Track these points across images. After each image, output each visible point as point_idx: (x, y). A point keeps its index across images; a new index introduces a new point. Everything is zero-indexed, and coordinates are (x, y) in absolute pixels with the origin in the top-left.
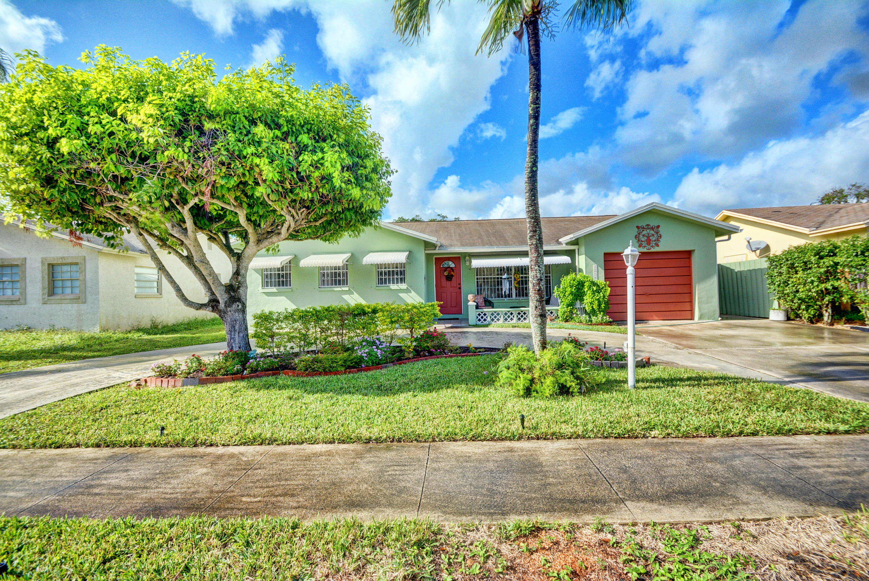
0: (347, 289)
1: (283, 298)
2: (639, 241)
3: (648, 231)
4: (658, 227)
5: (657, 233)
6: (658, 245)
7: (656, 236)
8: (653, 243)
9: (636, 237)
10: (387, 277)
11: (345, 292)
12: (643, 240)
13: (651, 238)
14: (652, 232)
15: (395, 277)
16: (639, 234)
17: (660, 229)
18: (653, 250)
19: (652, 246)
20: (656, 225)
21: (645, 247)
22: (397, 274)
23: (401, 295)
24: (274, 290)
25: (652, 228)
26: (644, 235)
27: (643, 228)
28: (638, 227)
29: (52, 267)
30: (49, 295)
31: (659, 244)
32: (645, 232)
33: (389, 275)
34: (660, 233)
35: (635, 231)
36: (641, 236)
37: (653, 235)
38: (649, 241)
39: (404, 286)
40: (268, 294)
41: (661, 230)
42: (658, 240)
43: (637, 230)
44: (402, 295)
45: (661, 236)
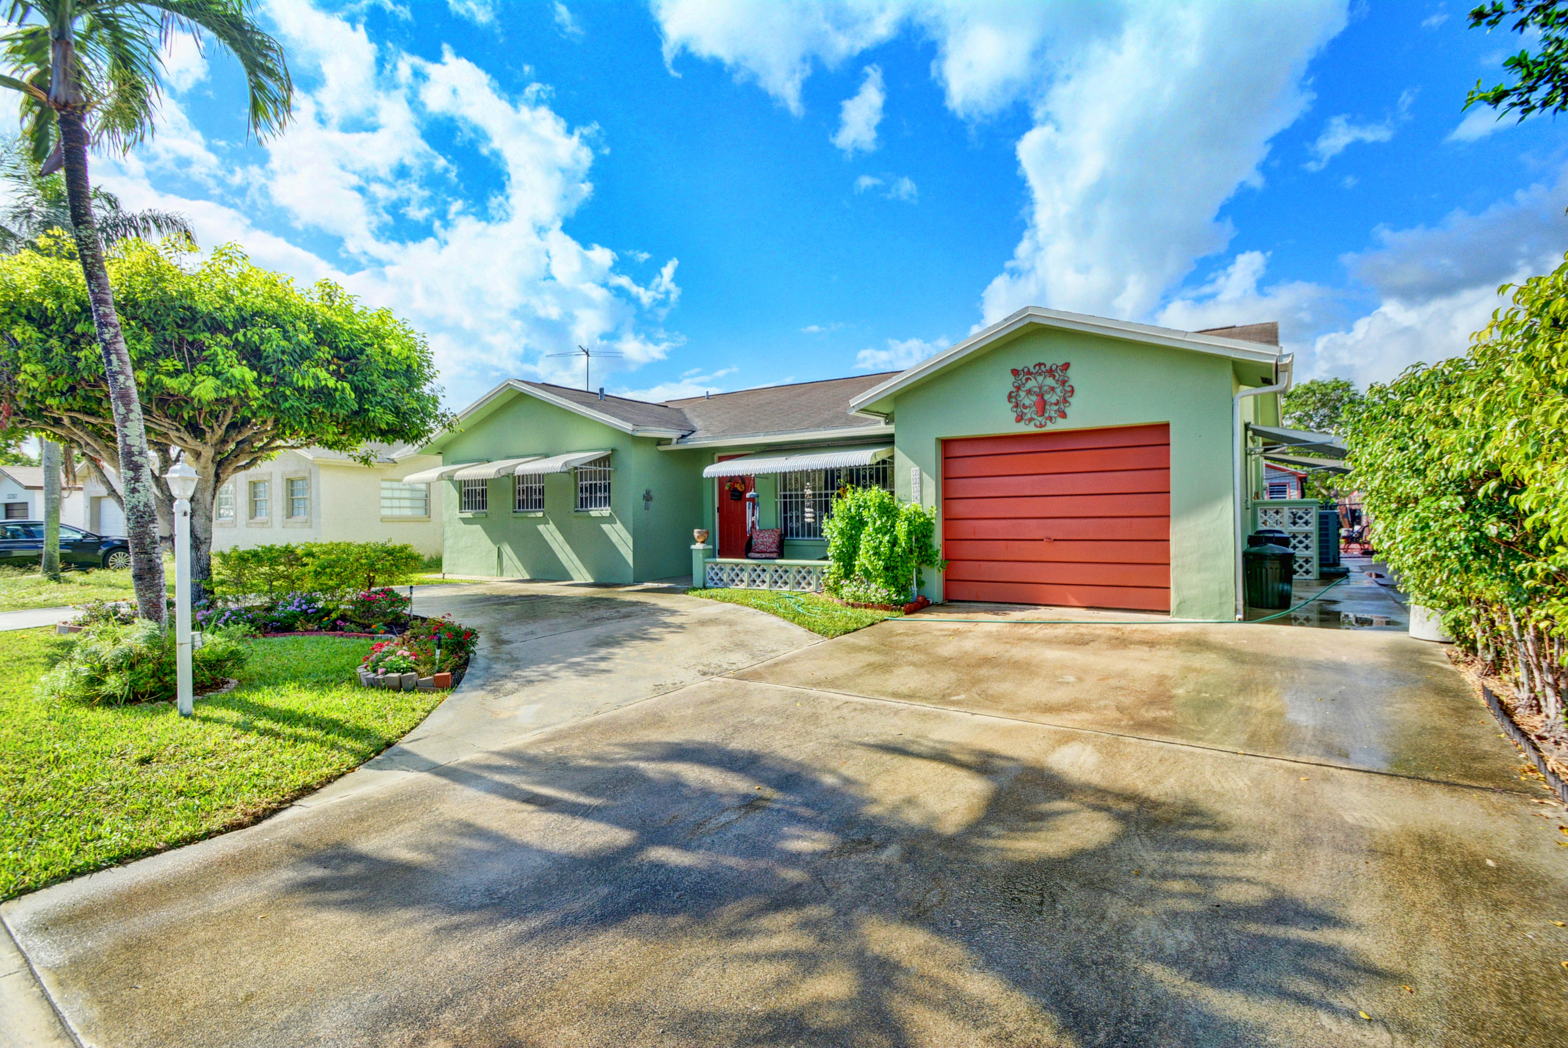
0: (541, 514)
1: (479, 527)
2: (1017, 406)
3: (1040, 379)
4: (1066, 366)
5: (1064, 383)
6: (1063, 415)
7: (1058, 391)
8: (1052, 411)
9: (1010, 397)
10: (588, 495)
11: (540, 520)
12: (1027, 402)
13: (1046, 397)
14: (1050, 381)
15: (598, 494)
16: (1018, 388)
17: (1070, 372)
18: (1050, 427)
19: (1050, 418)
20: (1060, 363)
21: (1031, 420)
22: (600, 490)
23: (603, 526)
24: (469, 514)
25: (1051, 372)
26: (1029, 392)
27: (1029, 373)
28: (1015, 372)
29: (291, 482)
30: (288, 517)
31: (1067, 411)
32: (1031, 384)
33: (591, 492)
34: (1072, 382)
35: (1008, 383)
36: (1022, 394)
37: (1053, 389)
38: (1042, 406)
39: (606, 511)
40: (465, 521)
41: (1074, 376)
42: (1065, 401)
43: (1012, 378)
45: (1072, 391)
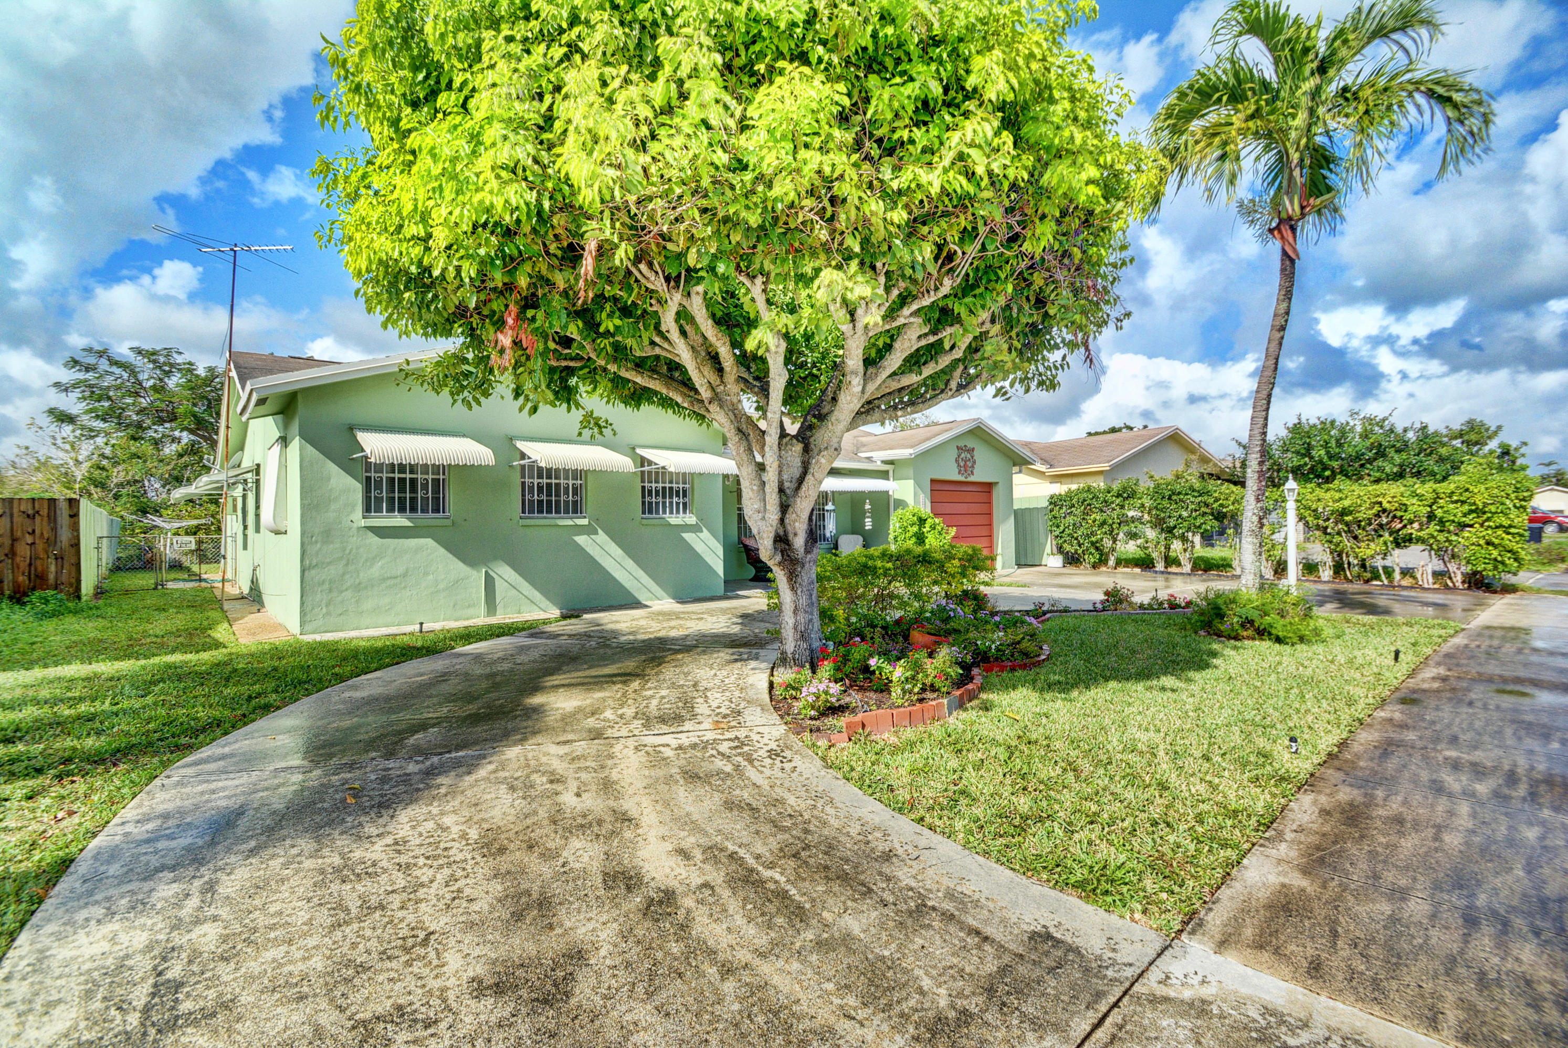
0: (585, 522)
1: (429, 541)
2: (958, 466)
3: (966, 453)
4: (973, 449)
5: (972, 457)
6: (973, 474)
7: (971, 461)
8: (969, 470)
9: (956, 460)
10: (660, 499)
11: (581, 530)
12: (962, 464)
13: (968, 463)
14: (969, 456)
15: (675, 499)
16: (959, 456)
17: (975, 453)
19: (969, 475)
20: (972, 447)
21: (963, 474)
22: (678, 495)
23: (686, 536)
24: (399, 520)
25: (969, 451)
26: (962, 459)
27: (962, 449)
28: (958, 448)
31: (974, 472)
32: (963, 455)
33: (664, 497)
34: (975, 458)
35: (955, 453)
36: (960, 460)
37: (969, 459)
38: (966, 468)
39: (691, 519)
40: (381, 532)
41: (976, 455)
42: (973, 467)
43: (957, 451)
44: (688, 536)
45: (975, 462)
